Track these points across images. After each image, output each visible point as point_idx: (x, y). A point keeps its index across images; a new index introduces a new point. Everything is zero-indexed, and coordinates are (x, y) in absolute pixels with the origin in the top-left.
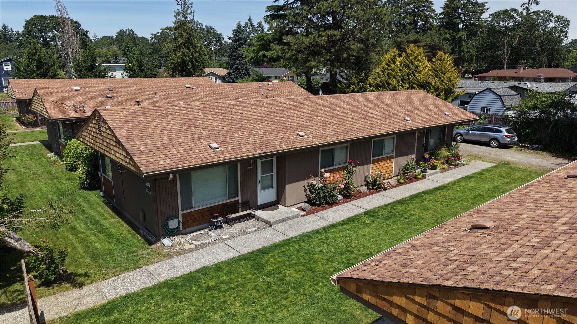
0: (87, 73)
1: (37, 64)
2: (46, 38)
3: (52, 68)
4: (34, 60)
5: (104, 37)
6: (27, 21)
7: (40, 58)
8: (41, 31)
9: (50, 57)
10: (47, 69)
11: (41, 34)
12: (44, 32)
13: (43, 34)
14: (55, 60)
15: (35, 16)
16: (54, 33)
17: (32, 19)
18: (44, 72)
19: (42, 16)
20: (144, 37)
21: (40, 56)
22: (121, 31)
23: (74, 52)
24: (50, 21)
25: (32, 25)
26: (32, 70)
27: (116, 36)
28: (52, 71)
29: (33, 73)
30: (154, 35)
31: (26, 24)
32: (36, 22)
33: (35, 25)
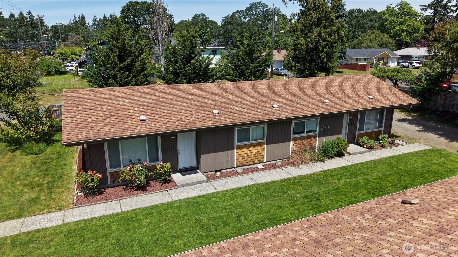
0: (184, 65)
1: (120, 53)
2: (138, 22)
3: (140, 58)
4: (116, 47)
5: (182, 21)
6: (123, 7)
7: (124, 45)
8: (134, 16)
9: (137, 43)
10: (133, 61)
11: (134, 18)
12: (136, 17)
13: (136, 18)
14: (143, 47)
15: (130, 2)
16: (145, 17)
17: (127, 5)
18: (129, 65)
19: (135, 2)
20: (213, 20)
21: (123, 41)
22: (196, 15)
23: (164, 34)
24: (142, 6)
25: (127, 10)
26: (112, 63)
27: (192, 20)
28: (138, 64)
29: (114, 68)
30: (225, 17)
31: (123, 10)
32: (130, 7)
33: (129, 10)
